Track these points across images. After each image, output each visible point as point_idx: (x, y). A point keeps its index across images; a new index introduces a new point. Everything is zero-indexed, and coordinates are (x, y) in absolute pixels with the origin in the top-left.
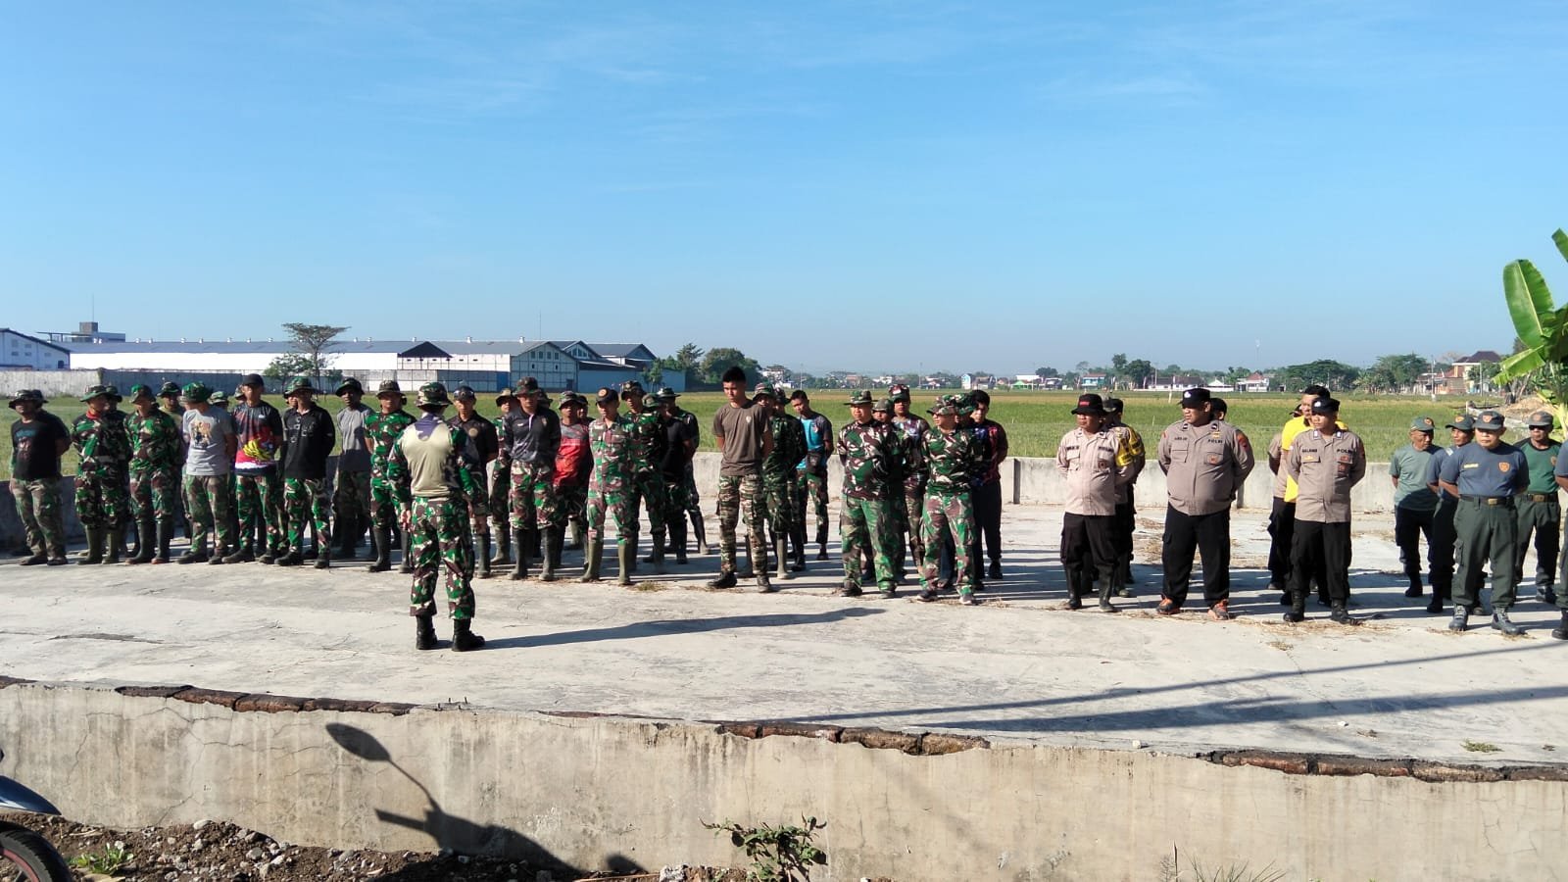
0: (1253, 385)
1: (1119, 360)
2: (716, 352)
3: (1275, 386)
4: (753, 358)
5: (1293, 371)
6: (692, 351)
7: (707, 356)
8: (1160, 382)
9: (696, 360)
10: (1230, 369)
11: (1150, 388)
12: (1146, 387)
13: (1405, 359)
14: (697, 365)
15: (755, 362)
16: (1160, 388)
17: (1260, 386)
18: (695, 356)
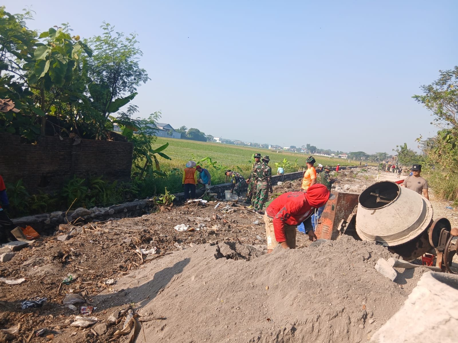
0: (343, 156)
1: (308, 145)
2: (192, 129)
3: (348, 157)
4: (203, 132)
5: (352, 153)
6: (185, 128)
7: (189, 130)
8: (317, 153)
9: (186, 131)
10: (338, 151)
11: (315, 154)
12: (314, 154)
13: (383, 154)
14: (186, 132)
15: (204, 133)
16: (318, 154)
17: (344, 157)
18: (185, 129)
